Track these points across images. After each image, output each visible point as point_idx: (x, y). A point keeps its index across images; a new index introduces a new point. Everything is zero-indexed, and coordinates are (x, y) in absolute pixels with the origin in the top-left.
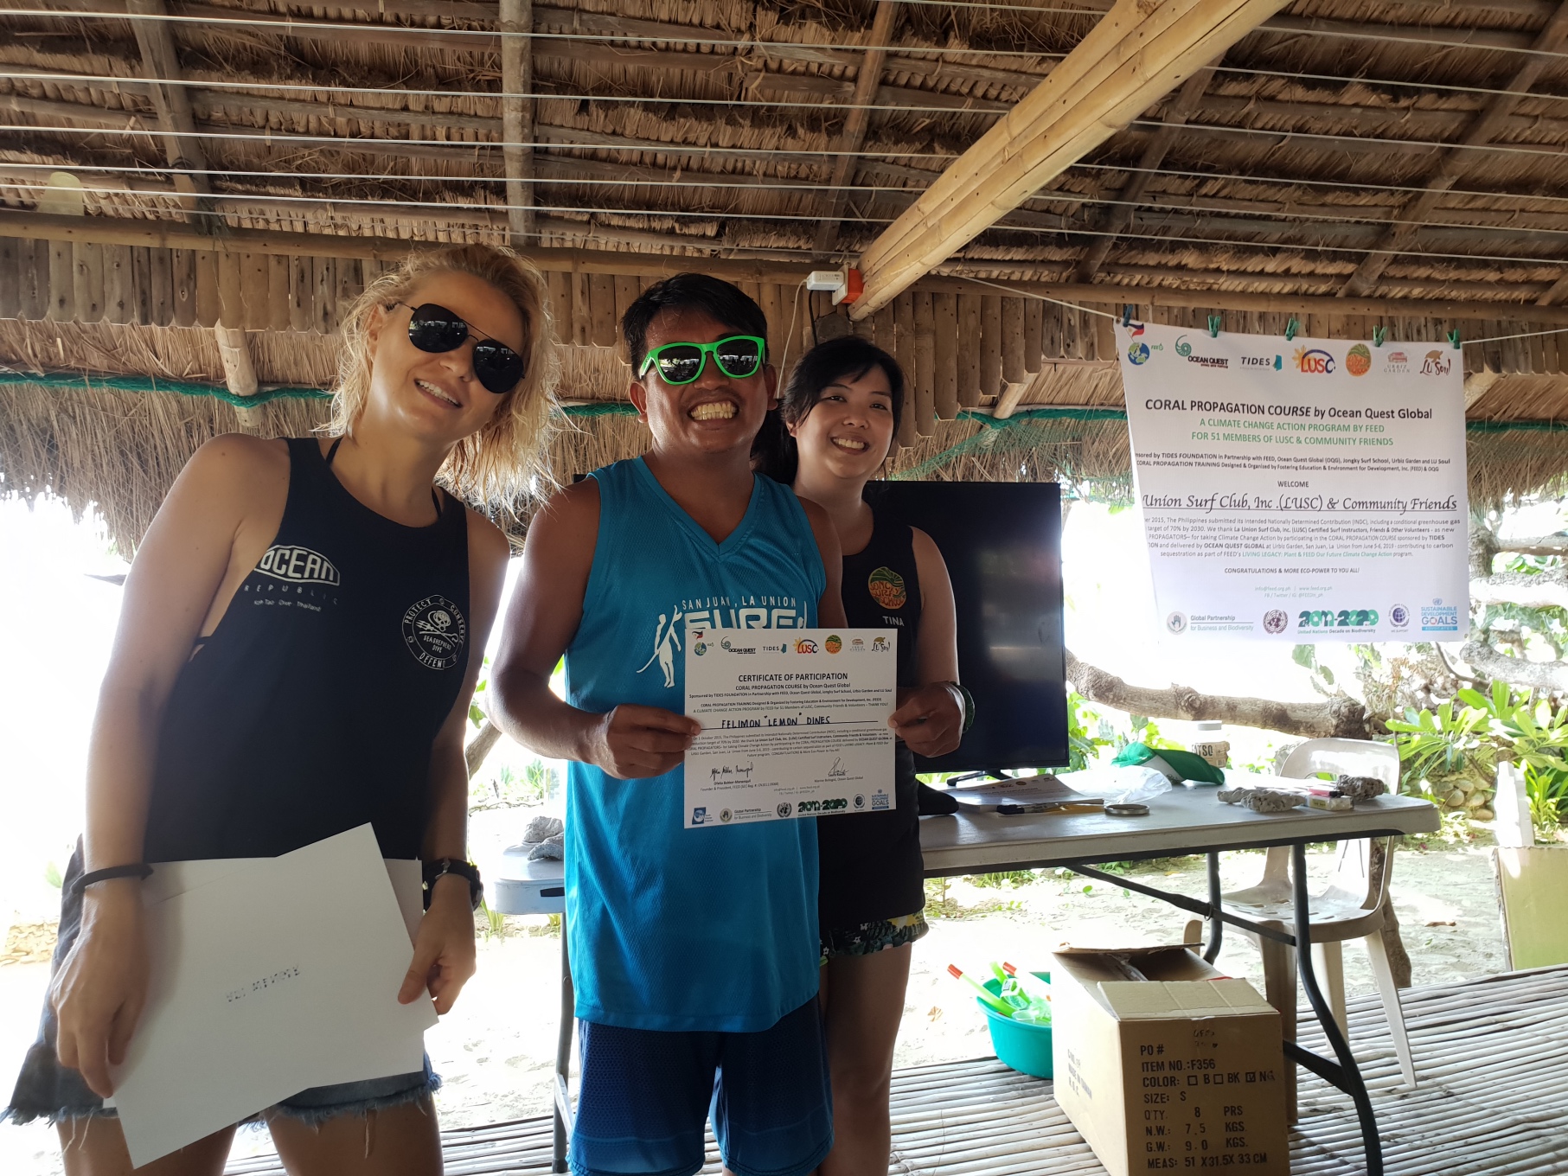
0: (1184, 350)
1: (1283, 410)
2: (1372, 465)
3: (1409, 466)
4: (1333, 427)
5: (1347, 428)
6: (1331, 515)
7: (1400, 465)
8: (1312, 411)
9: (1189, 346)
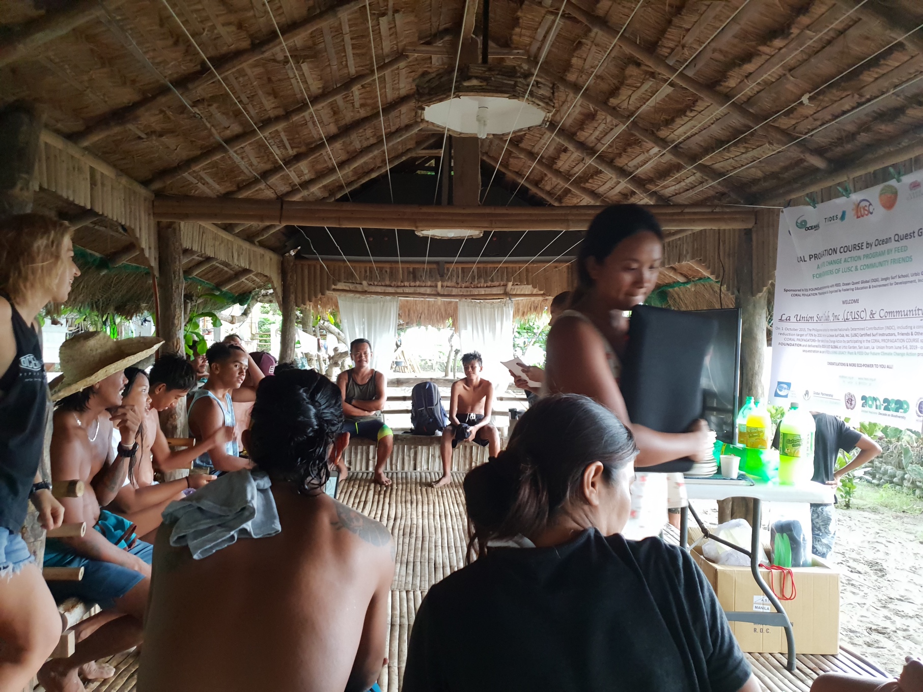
0: (803, 224)
2: (898, 280)
4: (878, 254)
5: (885, 253)
6: (872, 324)
7: (917, 278)
8: (865, 245)
9: (805, 222)
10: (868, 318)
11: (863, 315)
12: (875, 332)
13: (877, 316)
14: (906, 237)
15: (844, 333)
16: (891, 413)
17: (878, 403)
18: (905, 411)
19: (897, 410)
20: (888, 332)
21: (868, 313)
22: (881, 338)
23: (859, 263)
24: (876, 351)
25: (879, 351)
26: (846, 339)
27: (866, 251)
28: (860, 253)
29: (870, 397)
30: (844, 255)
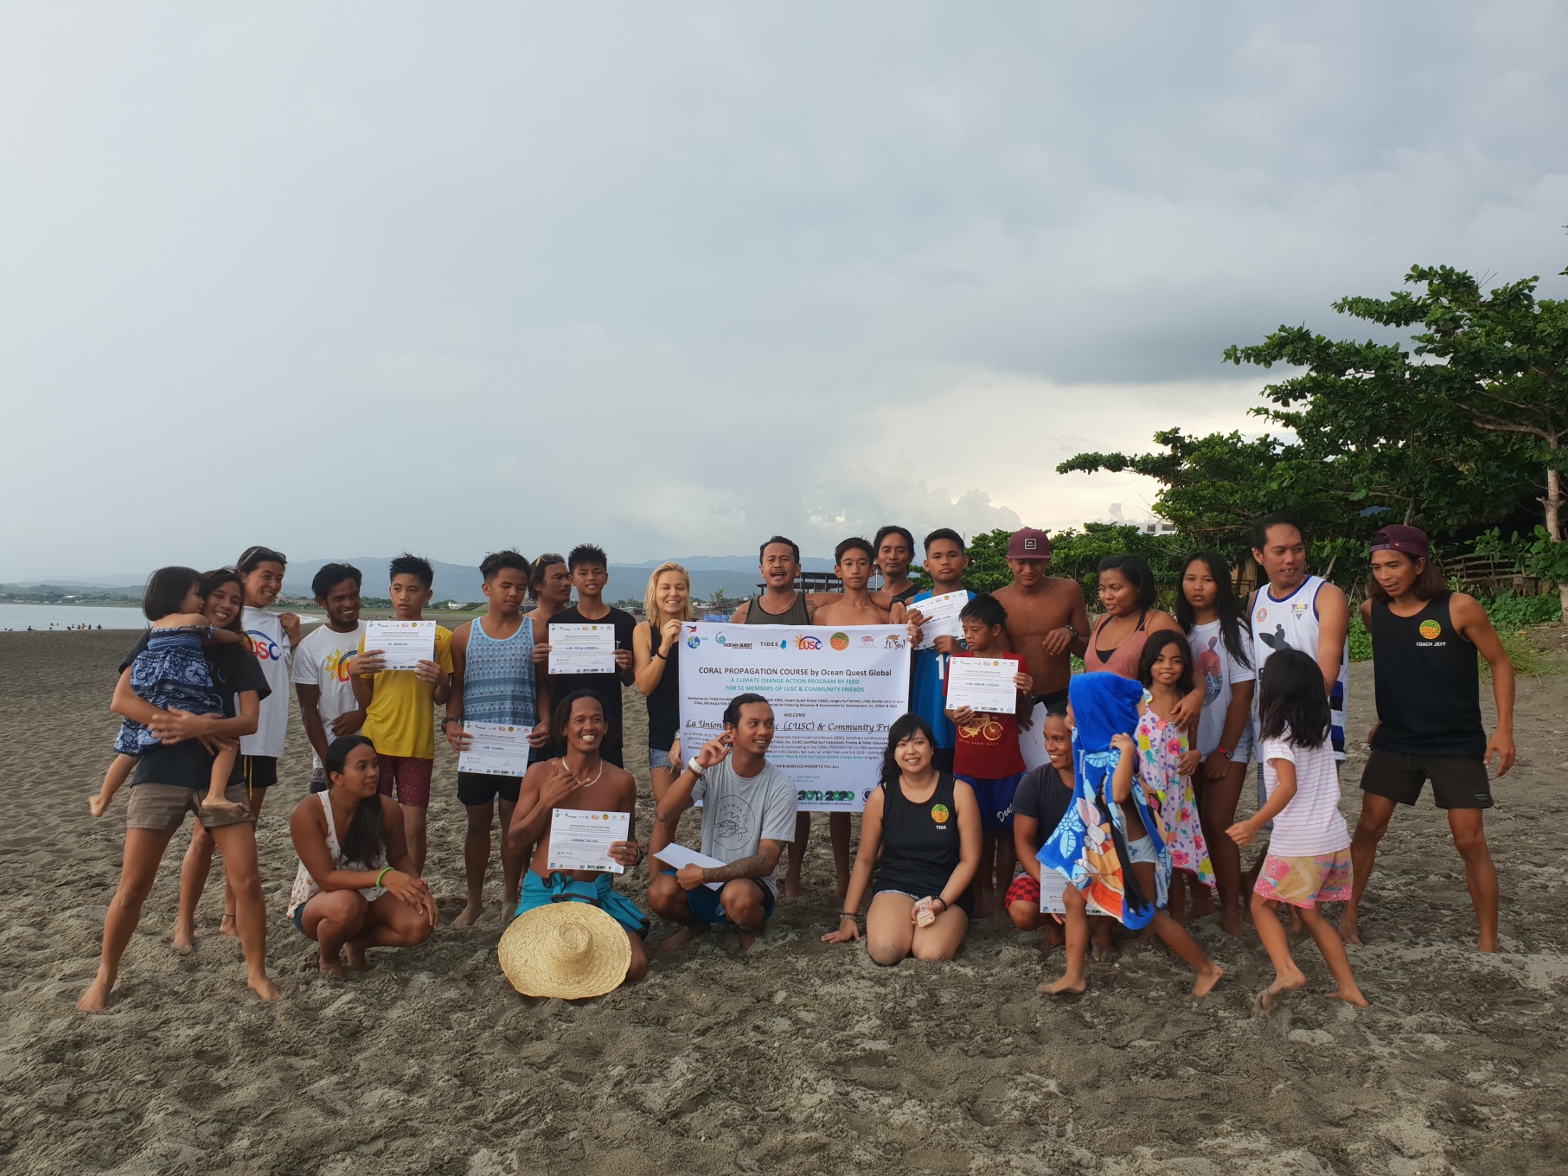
0: (721, 640)
1: (790, 672)
2: (849, 703)
3: (874, 704)
4: (825, 681)
5: (833, 682)
6: (820, 734)
7: (868, 704)
8: (809, 672)
9: (724, 638)
10: (816, 728)
11: (809, 726)
12: (822, 740)
13: (825, 728)
14: (858, 673)
15: (784, 740)
16: (835, 801)
17: (819, 795)
18: (851, 799)
19: (841, 799)
20: (836, 740)
21: (817, 725)
22: (828, 745)
23: (803, 685)
24: (821, 755)
25: (826, 755)
26: (785, 745)
27: (809, 676)
28: (804, 677)
29: (810, 792)
30: (785, 677)
